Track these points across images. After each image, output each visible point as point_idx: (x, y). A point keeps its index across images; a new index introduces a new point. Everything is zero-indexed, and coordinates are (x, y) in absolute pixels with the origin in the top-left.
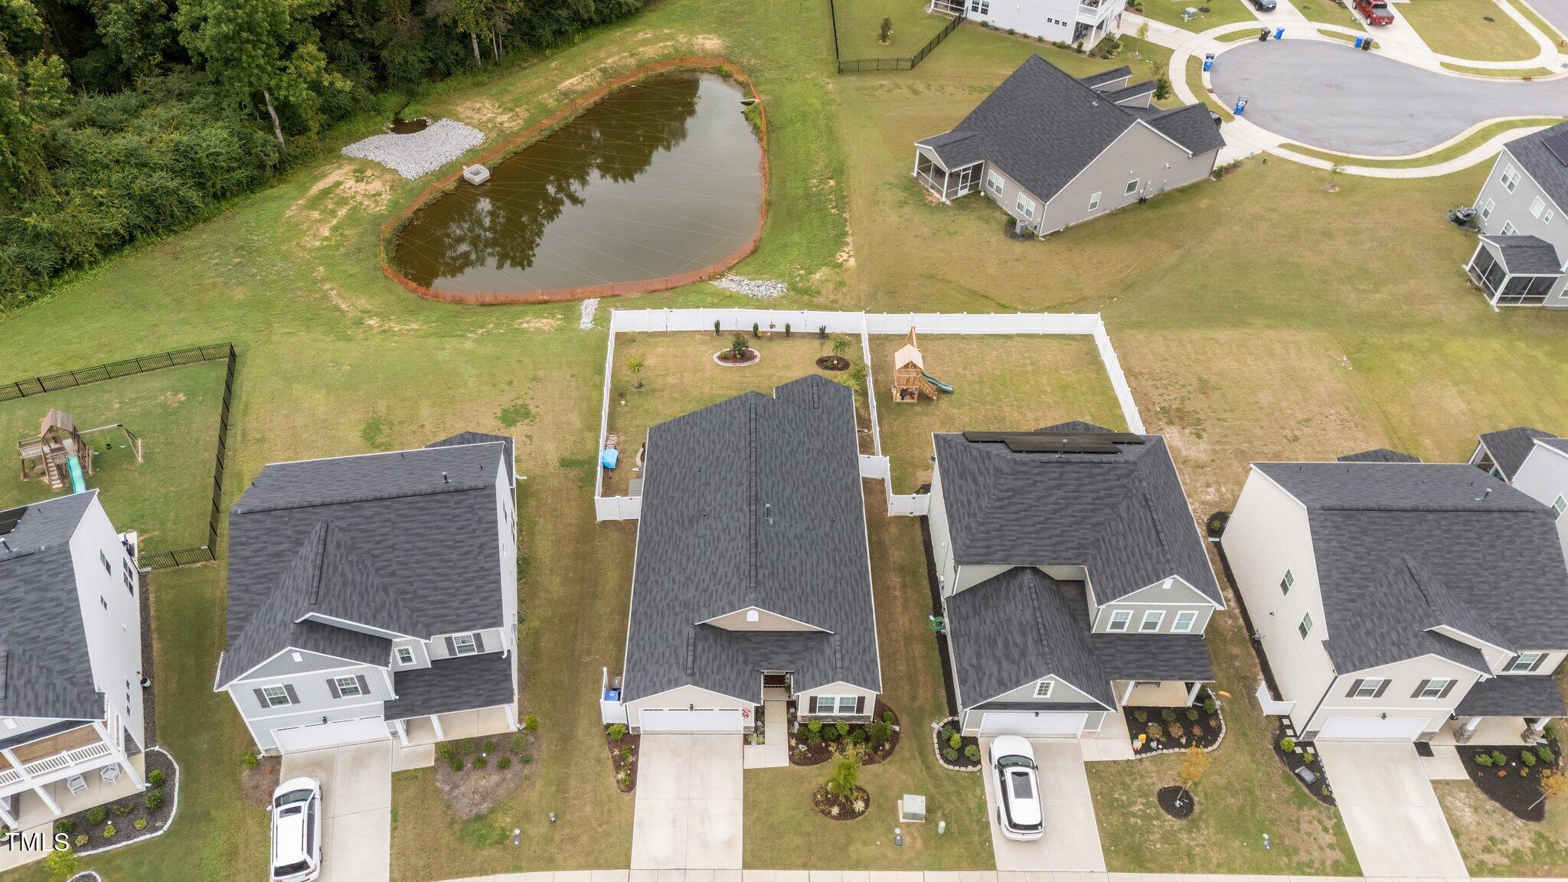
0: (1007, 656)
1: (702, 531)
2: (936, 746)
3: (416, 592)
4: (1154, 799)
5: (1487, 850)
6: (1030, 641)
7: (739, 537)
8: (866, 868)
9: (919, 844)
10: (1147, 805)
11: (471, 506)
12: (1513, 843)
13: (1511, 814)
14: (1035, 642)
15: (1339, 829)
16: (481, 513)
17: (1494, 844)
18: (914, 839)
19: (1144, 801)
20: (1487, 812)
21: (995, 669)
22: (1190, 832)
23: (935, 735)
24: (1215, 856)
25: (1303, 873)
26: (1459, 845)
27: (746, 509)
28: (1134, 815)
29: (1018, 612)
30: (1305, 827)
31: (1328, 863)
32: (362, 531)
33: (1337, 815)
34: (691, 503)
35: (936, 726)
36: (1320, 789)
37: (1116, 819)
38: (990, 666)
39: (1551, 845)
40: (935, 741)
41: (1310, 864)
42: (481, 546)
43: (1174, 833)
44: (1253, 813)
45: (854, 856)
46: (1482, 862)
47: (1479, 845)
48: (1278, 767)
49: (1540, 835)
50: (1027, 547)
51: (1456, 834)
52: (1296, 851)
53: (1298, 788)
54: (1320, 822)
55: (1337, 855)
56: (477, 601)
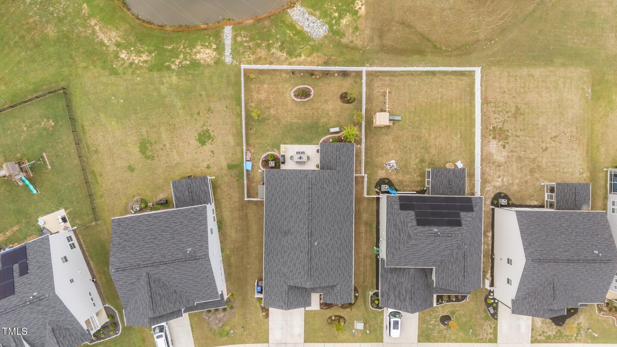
0: (399, 297)
1: (289, 241)
2: (370, 301)
3: (186, 291)
4: (439, 319)
5: (540, 335)
6: (408, 297)
7: (304, 252)
8: (343, 342)
9: (360, 335)
10: (436, 321)
11: (201, 264)
12: (549, 333)
13: (553, 324)
14: (409, 298)
15: (495, 329)
16: (205, 266)
17: (543, 333)
18: (359, 333)
19: (435, 320)
20: (546, 323)
21: (394, 299)
22: (447, 330)
23: (370, 297)
24: (453, 337)
25: (479, 342)
26: (532, 333)
27: (307, 239)
28: (431, 325)
29: (406, 283)
30: (485, 327)
31: (488, 339)
32: (162, 274)
33: (497, 324)
34: (285, 223)
35: (371, 293)
36: (495, 316)
37: (425, 326)
38: (392, 297)
39: (561, 333)
40: (370, 299)
41: (481, 340)
42: (207, 276)
43: (442, 331)
44: (469, 323)
45: (339, 339)
46: (537, 339)
47: (538, 334)
48: (484, 306)
49: (559, 331)
50: (414, 262)
51: (532, 330)
52: (479, 335)
53: (487, 314)
54: (490, 325)
55: (492, 336)
56: (209, 292)
